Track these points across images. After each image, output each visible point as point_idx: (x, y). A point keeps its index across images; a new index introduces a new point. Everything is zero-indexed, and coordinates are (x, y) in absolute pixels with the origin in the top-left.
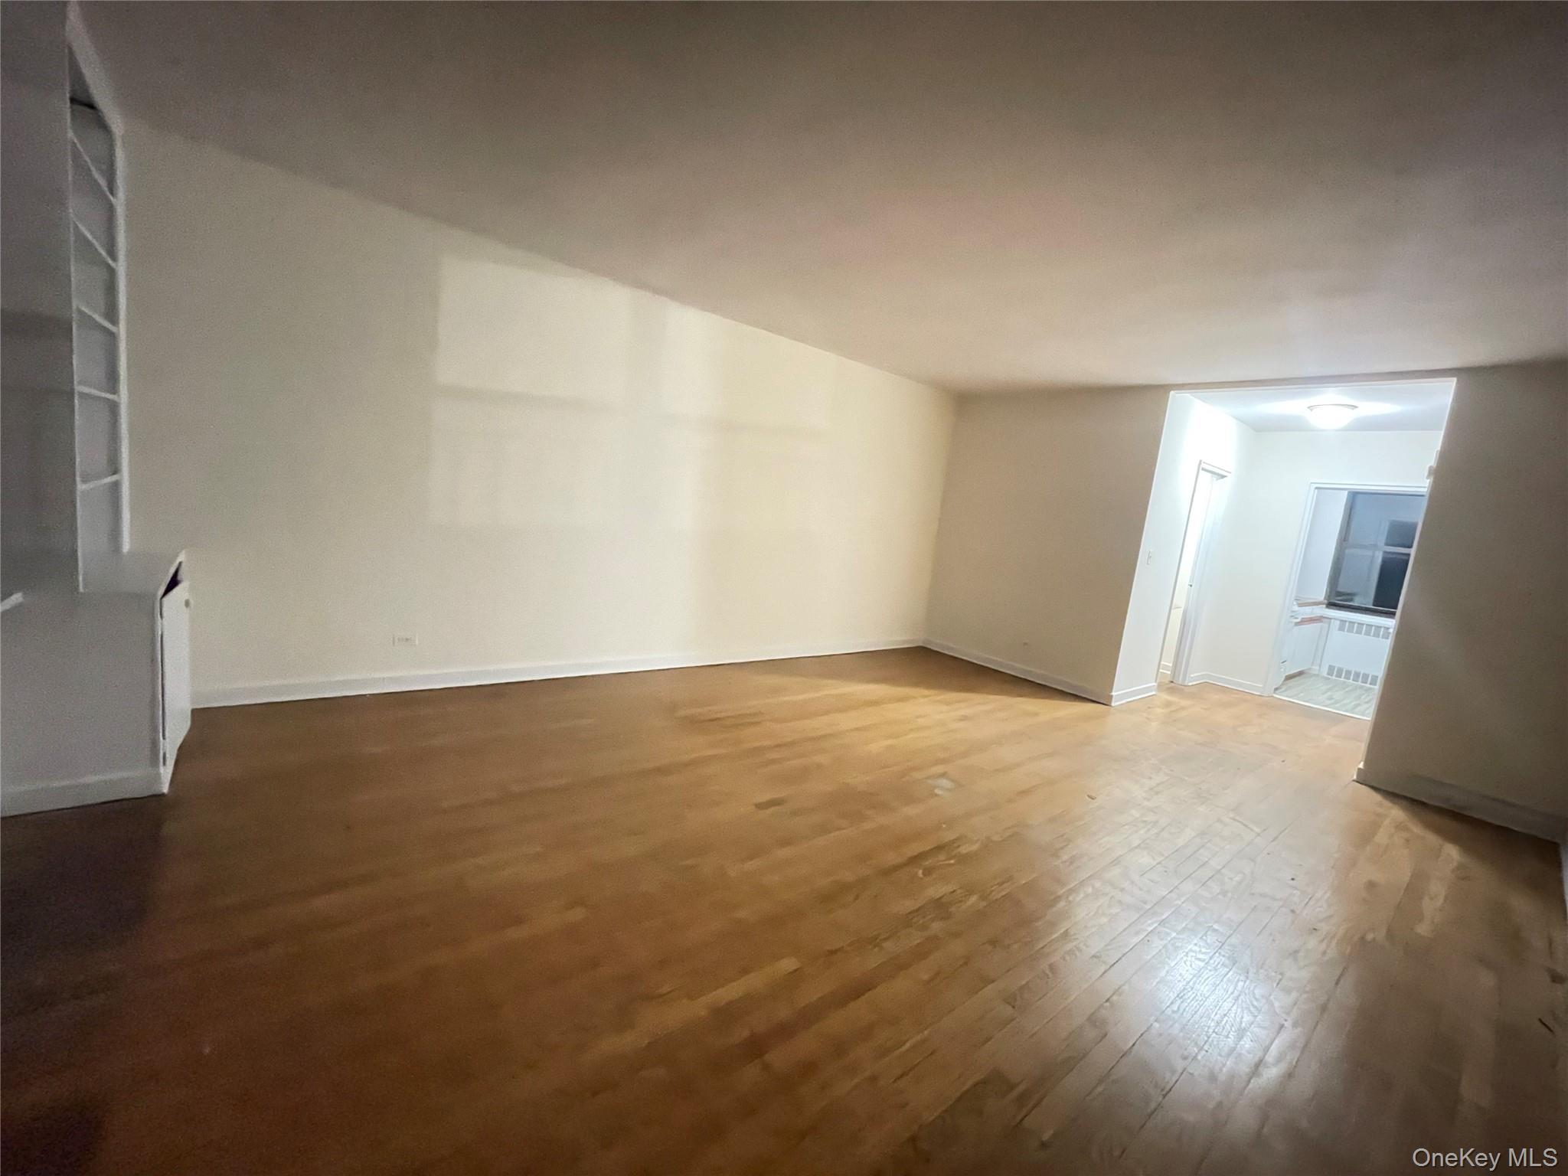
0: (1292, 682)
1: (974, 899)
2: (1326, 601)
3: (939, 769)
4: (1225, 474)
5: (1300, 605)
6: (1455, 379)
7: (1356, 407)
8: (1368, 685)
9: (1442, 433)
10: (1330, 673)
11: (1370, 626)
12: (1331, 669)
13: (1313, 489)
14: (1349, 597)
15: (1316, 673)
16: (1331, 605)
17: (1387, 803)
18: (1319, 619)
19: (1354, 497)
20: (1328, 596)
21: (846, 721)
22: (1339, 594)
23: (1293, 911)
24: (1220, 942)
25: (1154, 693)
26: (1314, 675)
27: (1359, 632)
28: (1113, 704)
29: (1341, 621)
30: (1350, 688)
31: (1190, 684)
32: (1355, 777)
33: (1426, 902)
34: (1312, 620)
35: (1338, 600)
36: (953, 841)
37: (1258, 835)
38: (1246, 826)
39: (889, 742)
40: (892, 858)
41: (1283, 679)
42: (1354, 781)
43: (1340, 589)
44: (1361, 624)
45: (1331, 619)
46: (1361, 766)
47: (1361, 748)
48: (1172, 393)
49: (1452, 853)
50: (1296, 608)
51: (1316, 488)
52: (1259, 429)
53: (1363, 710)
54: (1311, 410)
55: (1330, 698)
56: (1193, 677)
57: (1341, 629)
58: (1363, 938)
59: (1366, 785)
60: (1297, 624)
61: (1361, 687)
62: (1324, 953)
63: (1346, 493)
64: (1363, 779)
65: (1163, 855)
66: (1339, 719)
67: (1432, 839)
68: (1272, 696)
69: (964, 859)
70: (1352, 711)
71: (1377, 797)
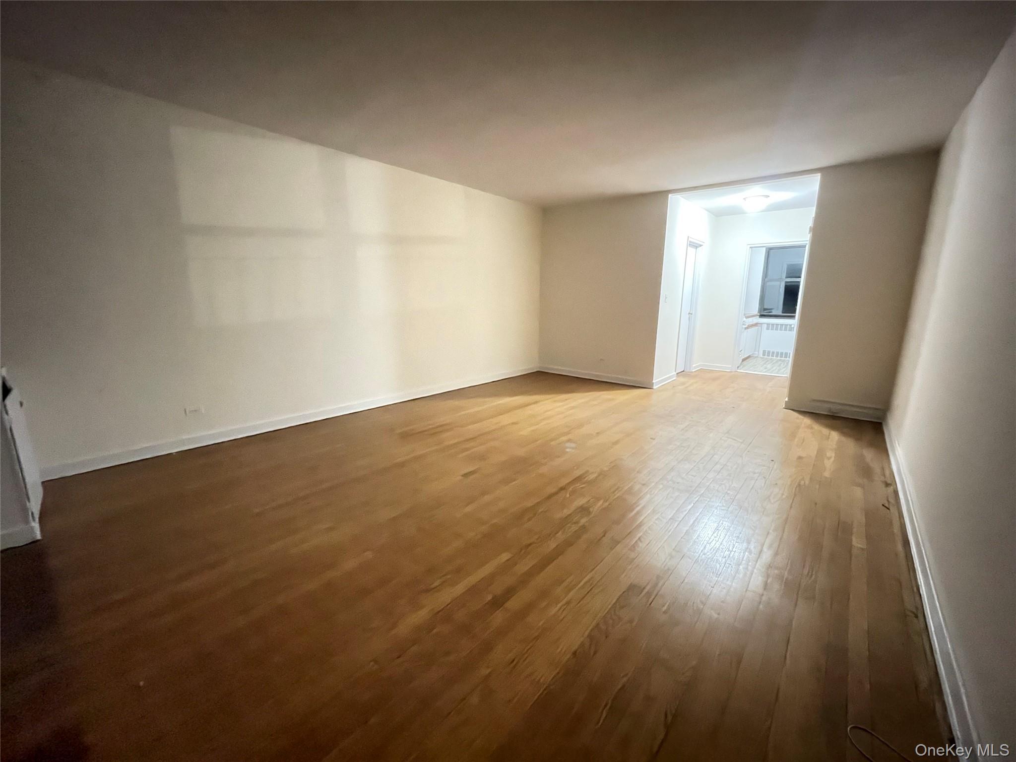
0: (745, 363)
1: (601, 502)
2: (759, 314)
3: (564, 438)
4: (701, 243)
5: (747, 317)
6: (819, 174)
7: (769, 196)
8: (783, 359)
9: (814, 209)
10: (764, 355)
11: (782, 325)
12: (764, 352)
13: (749, 248)
14: (769, 311)
15: (756, 355)
16: (762, 316)
17: (801, 417)
18: (756, 325)
19: (769, 250)
20: (760, 311)
21: (505, 420)
22: (765, 309)
23: (764, 478)
24: (732, 499)
25: (674, 378)
26: (756, 357)
27: (777, 329)
28: (654, 388)
29: (767, 324)
30: (774, 361)
31: (693, 371)
32: (784, 406)
33: (826, 461)
34: (752, 326)
35: (765, 313)
36: (583, 474)
37: (742, 443)
38: (735, 440)
39: (532, 428)
40: (551, 490)
41: (741, 361)
42: (784, 408)
43: (766, 307)
44: (777, 325)
45: (762, 324)
46: (787, 399)
47: (786, 391)
48: (670, 195)
49: (835, 436)
50: (745, 319)
51: (750, 247)
52: (718, 215)
53: (784, 371)
54: (745, 200)
55: (766, 368)
56: (695, 367)
57: (768, 329)
58: (799, 485)
59: (790, 409)
60: (746, 328)
61: (780, 360)
62: (783, 494)
63: (764, 249)
64: (788, 407)
65: (695, 462)
66: (771, 378)
67: (825, 431)
68: (737, 371)
69: (590, 483)
70: (777, 373)
71: (796, 414)
